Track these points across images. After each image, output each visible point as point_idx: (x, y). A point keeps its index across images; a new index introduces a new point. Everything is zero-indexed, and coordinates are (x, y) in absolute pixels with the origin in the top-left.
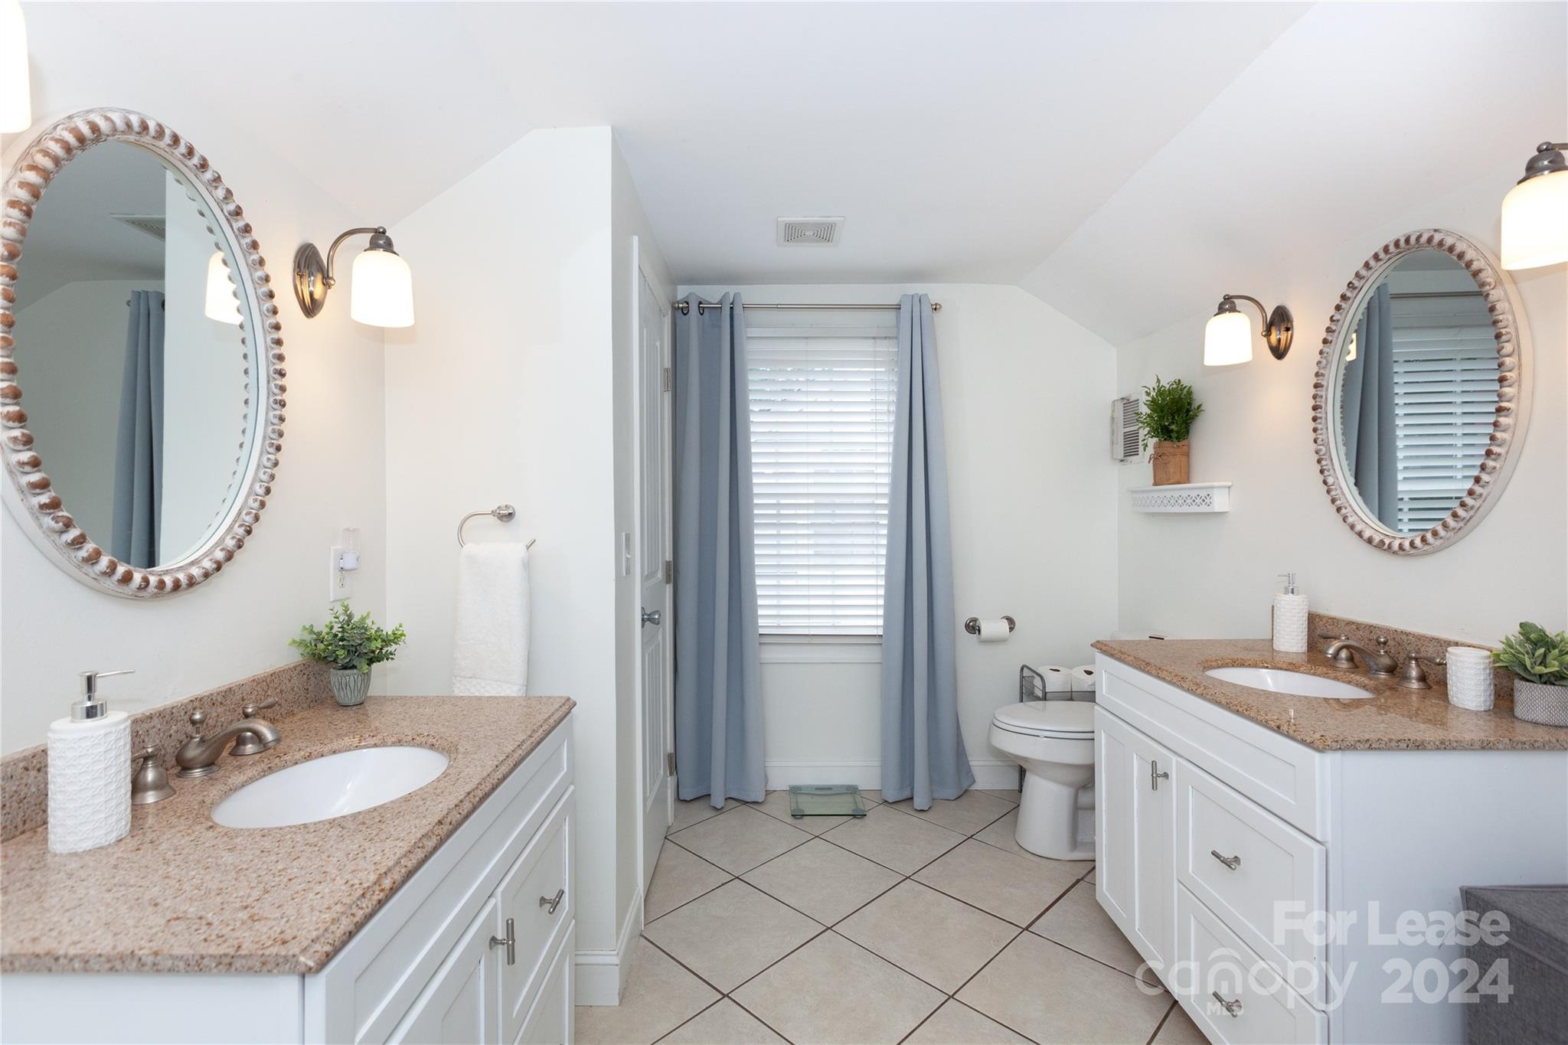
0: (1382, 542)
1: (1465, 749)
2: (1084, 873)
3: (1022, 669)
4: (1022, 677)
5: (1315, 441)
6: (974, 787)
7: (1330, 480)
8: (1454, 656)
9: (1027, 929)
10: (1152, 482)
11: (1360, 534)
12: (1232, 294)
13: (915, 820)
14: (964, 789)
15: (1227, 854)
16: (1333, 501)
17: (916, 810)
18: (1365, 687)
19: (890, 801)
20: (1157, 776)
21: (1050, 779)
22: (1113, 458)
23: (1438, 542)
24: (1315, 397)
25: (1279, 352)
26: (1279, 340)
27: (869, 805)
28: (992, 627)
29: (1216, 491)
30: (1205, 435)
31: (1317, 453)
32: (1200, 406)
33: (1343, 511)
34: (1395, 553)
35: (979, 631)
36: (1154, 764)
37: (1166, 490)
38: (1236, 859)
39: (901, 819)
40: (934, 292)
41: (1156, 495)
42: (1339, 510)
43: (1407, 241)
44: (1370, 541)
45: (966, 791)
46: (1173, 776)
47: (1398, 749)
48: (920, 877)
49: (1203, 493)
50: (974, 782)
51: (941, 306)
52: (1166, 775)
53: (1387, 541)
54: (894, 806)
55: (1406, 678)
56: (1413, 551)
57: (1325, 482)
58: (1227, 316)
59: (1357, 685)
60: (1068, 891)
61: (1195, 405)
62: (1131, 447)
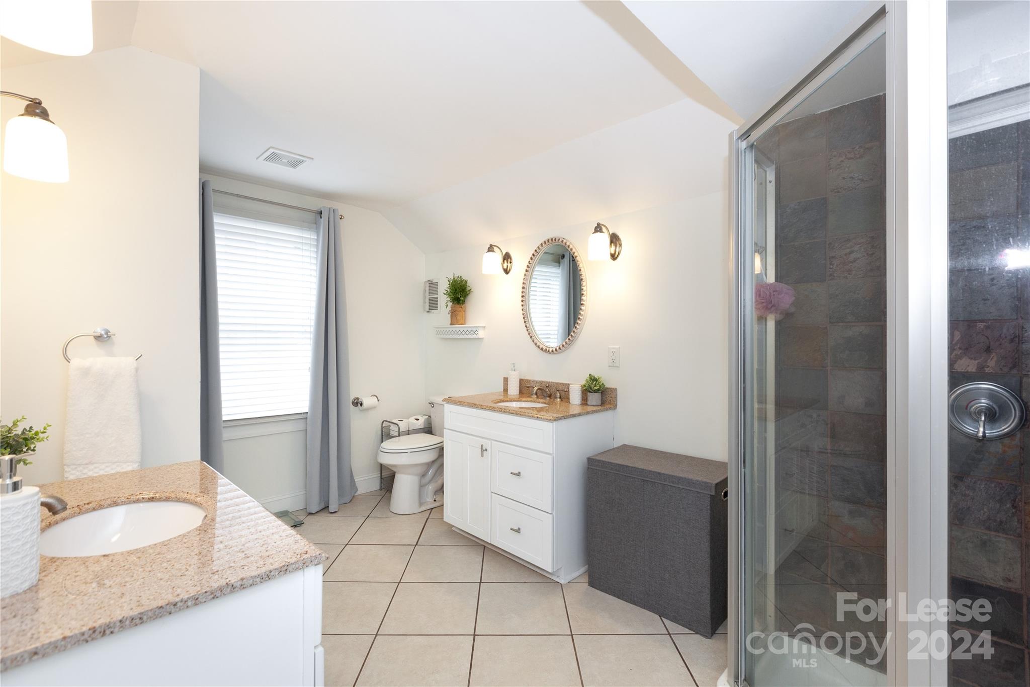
0: (546, 349)
1: (583, 415)
2: (428, 515)
3: (383, 422)
4: (383, 427)
5: (523, 310)
6: (358, 493)
7: (528, 326)
8: (571, 387)
9: (417, 544)
10: (450, 322)
11: (539, 347)
12: (493, 244)
13: (332, 518)
14: (352, 496)
15: (516, 472)
16: (529, 334)
17: (332, 513)
18: (545, 403)
19: (314, 512)
20: (484, 450)
21: (409, 474)
22: (425, 310)
23: (564, 349)
24: (522, 292)
25: (507, 271)
26: (507, 266)
27: (301, 518)
28: (367, 401)
29: (480, 328)
30: (473, 303)
31: (523, 314)
32: (470, 290)
33: (533, 338)
34: (550, 353)
35: (361, 405)
36: (482, 446)
37: (456, 327)
38: (519, 473)
39: (324, 520)
40: (342, 209)
41: (451, 330)
42: (531, 337)
43: (555, 240)
44: (542, 349)
45: (354, 496)
46: (489, 450)
47: (570, 417)
48: (353, 541)
49: (474, 330)
50: (357, 490)
51: (344, 218)
52: (486, 450)
53: (548, 349)
54: (316, 515)
55: (556, 398)
56: (556, 352)
57: (526, 326)
58: (491, 253)
59: (542, 403)
60: (425, 524)
61: (468, 289)
62: (433, 305)
